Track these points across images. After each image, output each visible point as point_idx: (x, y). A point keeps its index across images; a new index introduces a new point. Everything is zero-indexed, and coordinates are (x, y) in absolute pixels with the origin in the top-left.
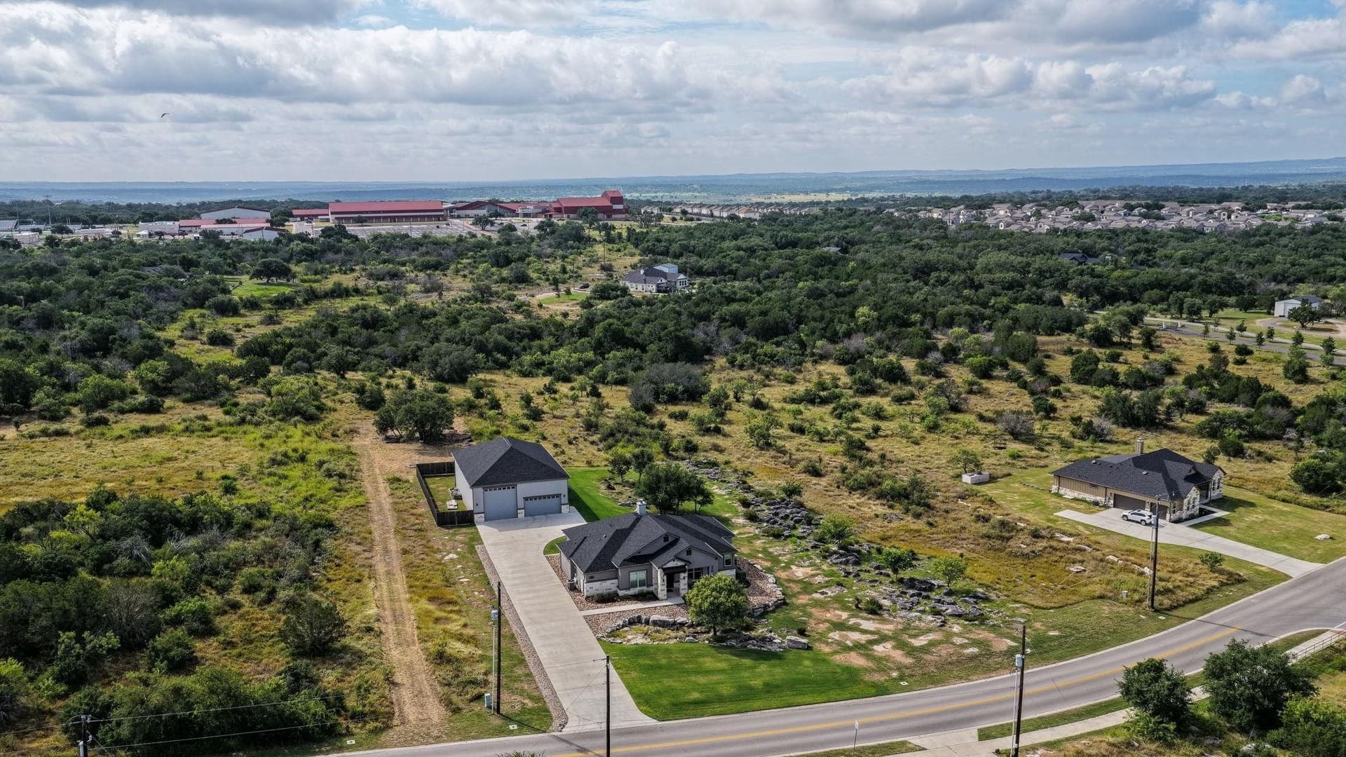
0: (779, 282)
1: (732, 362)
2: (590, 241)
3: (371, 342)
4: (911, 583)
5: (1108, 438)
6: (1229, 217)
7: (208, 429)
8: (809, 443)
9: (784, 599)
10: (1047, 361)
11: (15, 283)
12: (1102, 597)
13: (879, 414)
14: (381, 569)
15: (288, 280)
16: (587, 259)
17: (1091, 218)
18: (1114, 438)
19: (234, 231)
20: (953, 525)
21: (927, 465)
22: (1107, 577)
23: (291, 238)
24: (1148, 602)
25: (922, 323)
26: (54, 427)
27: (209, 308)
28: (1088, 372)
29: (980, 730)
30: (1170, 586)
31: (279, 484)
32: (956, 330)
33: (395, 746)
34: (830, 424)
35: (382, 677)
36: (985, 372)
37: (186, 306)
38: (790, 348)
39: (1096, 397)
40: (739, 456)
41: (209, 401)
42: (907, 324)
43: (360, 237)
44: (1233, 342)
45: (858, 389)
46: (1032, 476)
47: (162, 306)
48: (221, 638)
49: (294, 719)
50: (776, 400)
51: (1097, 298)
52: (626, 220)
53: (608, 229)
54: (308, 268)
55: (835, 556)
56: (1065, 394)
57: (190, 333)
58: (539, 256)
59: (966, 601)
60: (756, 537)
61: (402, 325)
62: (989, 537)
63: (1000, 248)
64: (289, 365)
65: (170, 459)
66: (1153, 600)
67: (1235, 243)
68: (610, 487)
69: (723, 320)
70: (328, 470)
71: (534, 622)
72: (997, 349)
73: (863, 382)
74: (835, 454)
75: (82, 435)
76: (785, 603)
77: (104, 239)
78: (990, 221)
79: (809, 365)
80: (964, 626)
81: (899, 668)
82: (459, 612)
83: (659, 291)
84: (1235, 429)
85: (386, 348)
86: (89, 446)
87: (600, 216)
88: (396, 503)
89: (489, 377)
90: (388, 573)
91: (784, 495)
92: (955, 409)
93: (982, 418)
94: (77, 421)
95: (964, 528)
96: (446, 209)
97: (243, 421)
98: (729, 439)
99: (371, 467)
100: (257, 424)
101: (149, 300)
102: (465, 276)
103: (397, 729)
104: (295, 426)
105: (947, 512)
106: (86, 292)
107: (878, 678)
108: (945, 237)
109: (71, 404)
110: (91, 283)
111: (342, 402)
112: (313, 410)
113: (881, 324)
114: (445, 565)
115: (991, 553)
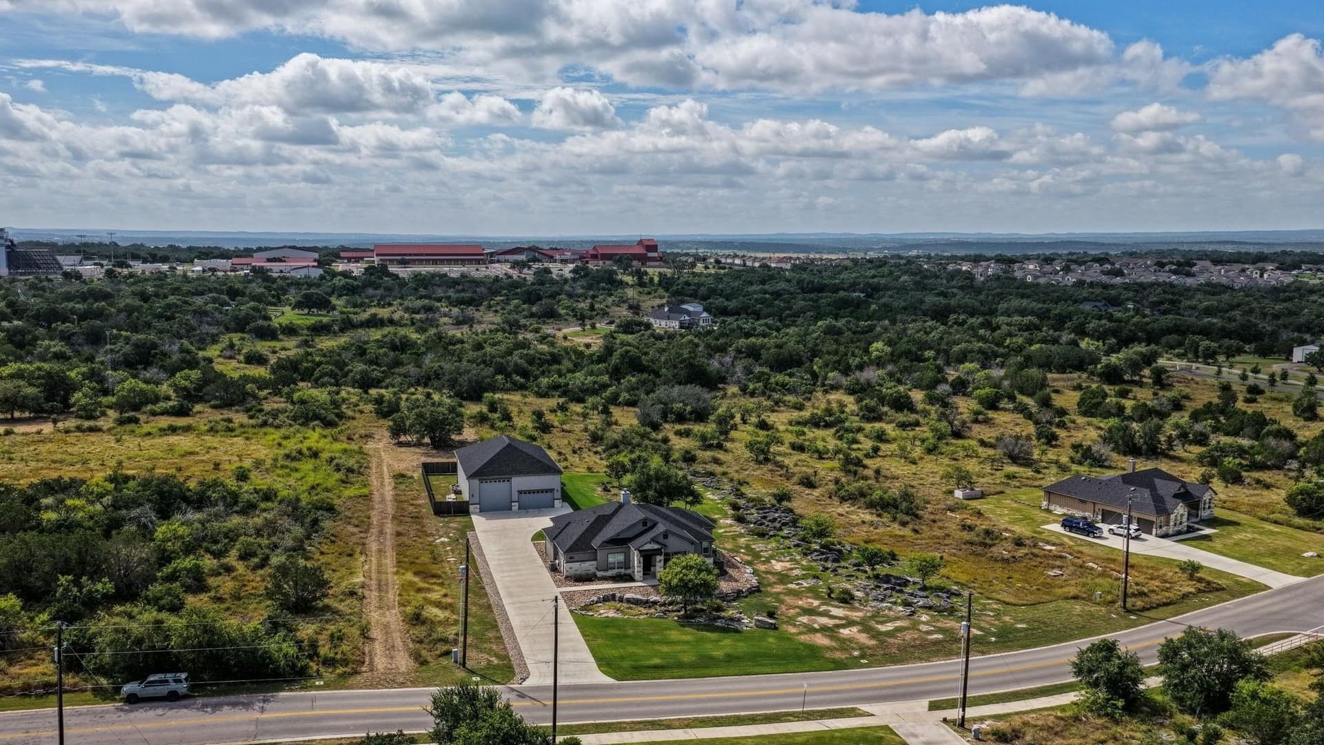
0: (800, 321)
1: (744, 390)
2: (622, 284)
3: (397, 363)
4: (887, 579)
5: (1106, 464)
6: (1261, 276)
7: (232, 430)
8: (809, 460)
9: (758, 587)
10: (1053, 396)
11: (71, 305)
12: (1075, 598)
13: (881, 437)
14: (374, 547)
15: (328, 312)
16: (617, 299)
17: (1119, 273)
18: (1113, 464)
19: (283, 268)
20: (938, 533)
21: (922, 482)
22: (1084, 580)
23: (334, 274)
24: (1120, 603)
25: (935, 359)
26: (87, 424)
27: (250, 331)
28: (1094, 404)
29: (931, 703)
30: (1146, 590)
31: (289, 475)
32: (969, 366)
33: (361, 688)
34: (832, 443)
35: (358, 632)
36: (992, 404)
37: (228, 330)
38: (802, 378)
39: (1100, 428)
40: (737, 468)
41: (237, 407)
42: (920, 359)
43: (401, 275)
44: (1245, 382)
45: (863, 416)
46: (1025, 494)
47: (206, 328)
48: (212, 594)
49: (267, 657)
50: (782, 423)
51: (1113, 341)
52: (660, 267)
53: (640, 274)
54: (348, 302)
55: (816, 554)
56: (1069, 425)
57: (228, 353)
58: (570, 296)
59: (938, 596)
60: (741, 535)
61: (429, 349)
62: (972, 543)
63: (1023, 296)
64: (316, 381)
65: (192, 453)
66: (1125, 602)
67: (1263, 297)
68: (606, 490)
69: (739, 351)
70: (337, 465)
71: (511, 595)
72: (1006, 383)
73: (871, 410)
74: (832, 470)
75: (114, 432)
76: (759, 591)
77: (159, 272)
78: (1018, 274)
79: (819, 395)
80: (932, 616)
81: (862, 648)
82: (442, 584)
83: (681, 327)
84: (1234, 458)
85: (412, 369)
86: (118, 441)
87: (635, 263)
88: (397, 495)
89: (506, 397)
90: (380, 551)
91: (774, 502)
92: (957, 435)
93: (983, 443)
94: (111, 420)
95: (948, 535)
96: (487, 254)
97: (265, 424)
98: (730, 454)
99: (379, 465)
100: (278, 427)
101: (193, 322)
102: (496, 311)
103: (365, 675)
104: (314, 429)
105: (934, 521)
106: (136, 314)
107: (838, 655)
108: (972, 286)
109: (107, 407)
110: (142, 306)
111: (361, 412)
112: (332, 417)
113: (894, 358)
114: (435, 546)
115: (972, 558)
